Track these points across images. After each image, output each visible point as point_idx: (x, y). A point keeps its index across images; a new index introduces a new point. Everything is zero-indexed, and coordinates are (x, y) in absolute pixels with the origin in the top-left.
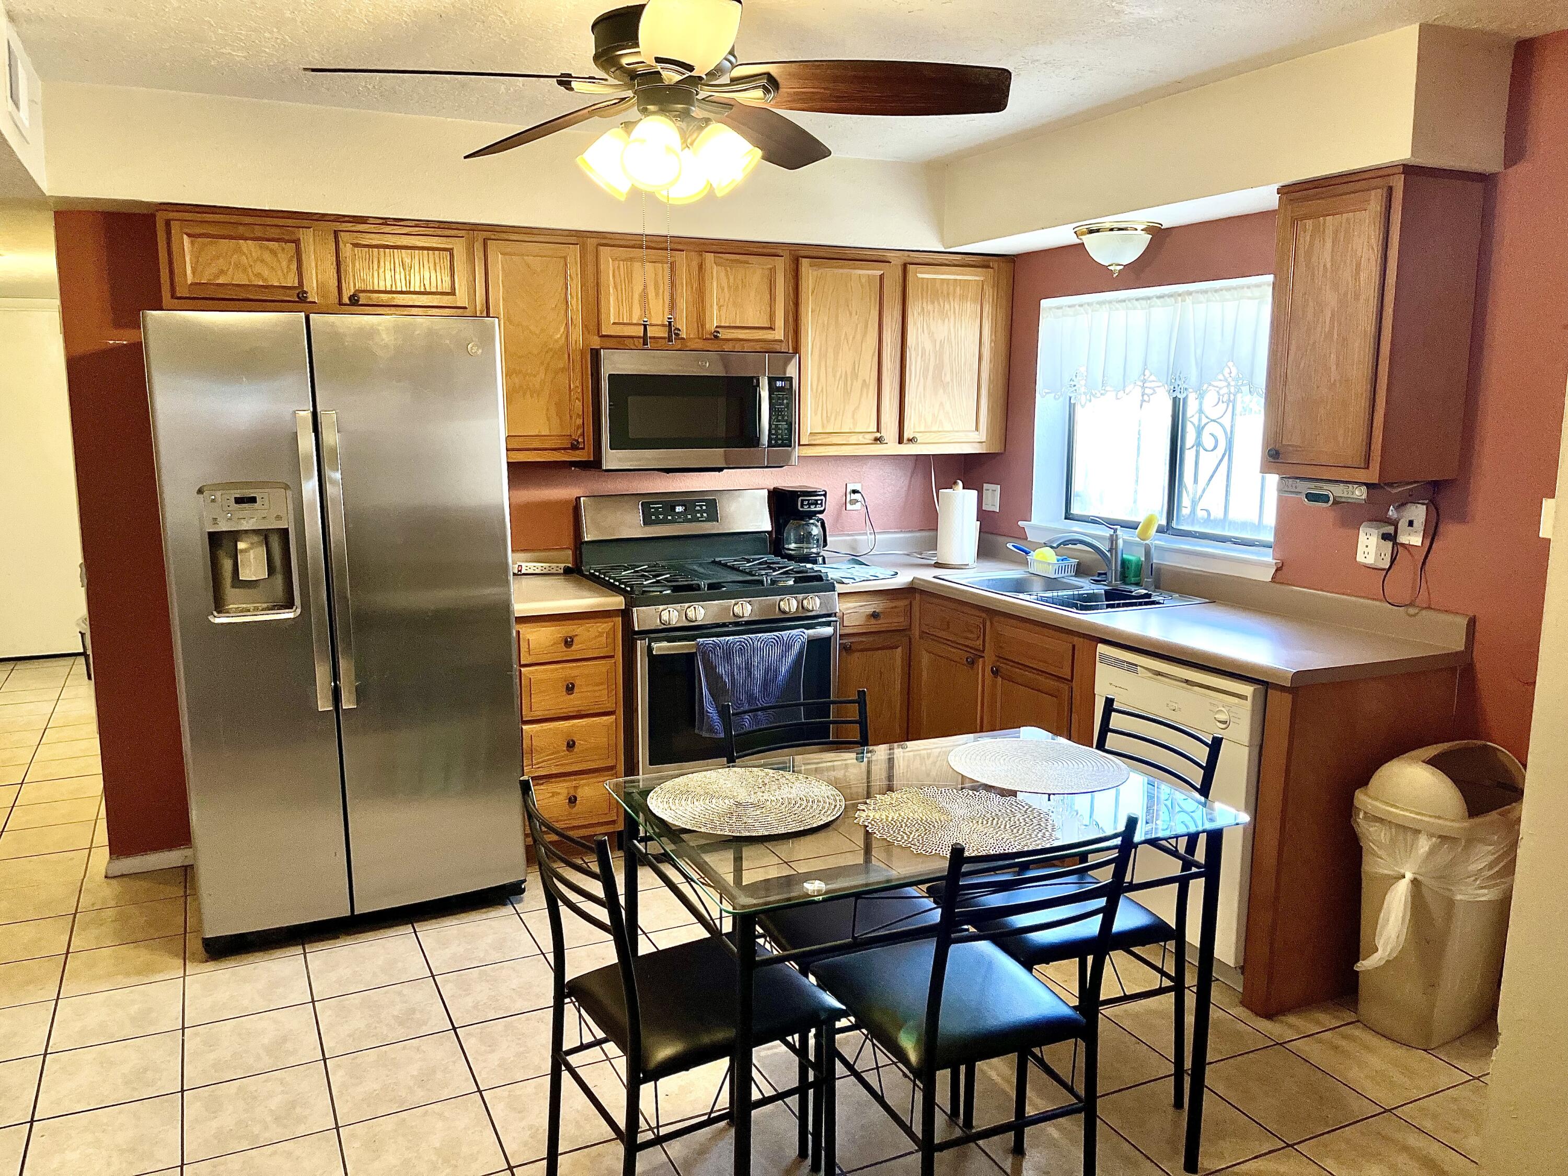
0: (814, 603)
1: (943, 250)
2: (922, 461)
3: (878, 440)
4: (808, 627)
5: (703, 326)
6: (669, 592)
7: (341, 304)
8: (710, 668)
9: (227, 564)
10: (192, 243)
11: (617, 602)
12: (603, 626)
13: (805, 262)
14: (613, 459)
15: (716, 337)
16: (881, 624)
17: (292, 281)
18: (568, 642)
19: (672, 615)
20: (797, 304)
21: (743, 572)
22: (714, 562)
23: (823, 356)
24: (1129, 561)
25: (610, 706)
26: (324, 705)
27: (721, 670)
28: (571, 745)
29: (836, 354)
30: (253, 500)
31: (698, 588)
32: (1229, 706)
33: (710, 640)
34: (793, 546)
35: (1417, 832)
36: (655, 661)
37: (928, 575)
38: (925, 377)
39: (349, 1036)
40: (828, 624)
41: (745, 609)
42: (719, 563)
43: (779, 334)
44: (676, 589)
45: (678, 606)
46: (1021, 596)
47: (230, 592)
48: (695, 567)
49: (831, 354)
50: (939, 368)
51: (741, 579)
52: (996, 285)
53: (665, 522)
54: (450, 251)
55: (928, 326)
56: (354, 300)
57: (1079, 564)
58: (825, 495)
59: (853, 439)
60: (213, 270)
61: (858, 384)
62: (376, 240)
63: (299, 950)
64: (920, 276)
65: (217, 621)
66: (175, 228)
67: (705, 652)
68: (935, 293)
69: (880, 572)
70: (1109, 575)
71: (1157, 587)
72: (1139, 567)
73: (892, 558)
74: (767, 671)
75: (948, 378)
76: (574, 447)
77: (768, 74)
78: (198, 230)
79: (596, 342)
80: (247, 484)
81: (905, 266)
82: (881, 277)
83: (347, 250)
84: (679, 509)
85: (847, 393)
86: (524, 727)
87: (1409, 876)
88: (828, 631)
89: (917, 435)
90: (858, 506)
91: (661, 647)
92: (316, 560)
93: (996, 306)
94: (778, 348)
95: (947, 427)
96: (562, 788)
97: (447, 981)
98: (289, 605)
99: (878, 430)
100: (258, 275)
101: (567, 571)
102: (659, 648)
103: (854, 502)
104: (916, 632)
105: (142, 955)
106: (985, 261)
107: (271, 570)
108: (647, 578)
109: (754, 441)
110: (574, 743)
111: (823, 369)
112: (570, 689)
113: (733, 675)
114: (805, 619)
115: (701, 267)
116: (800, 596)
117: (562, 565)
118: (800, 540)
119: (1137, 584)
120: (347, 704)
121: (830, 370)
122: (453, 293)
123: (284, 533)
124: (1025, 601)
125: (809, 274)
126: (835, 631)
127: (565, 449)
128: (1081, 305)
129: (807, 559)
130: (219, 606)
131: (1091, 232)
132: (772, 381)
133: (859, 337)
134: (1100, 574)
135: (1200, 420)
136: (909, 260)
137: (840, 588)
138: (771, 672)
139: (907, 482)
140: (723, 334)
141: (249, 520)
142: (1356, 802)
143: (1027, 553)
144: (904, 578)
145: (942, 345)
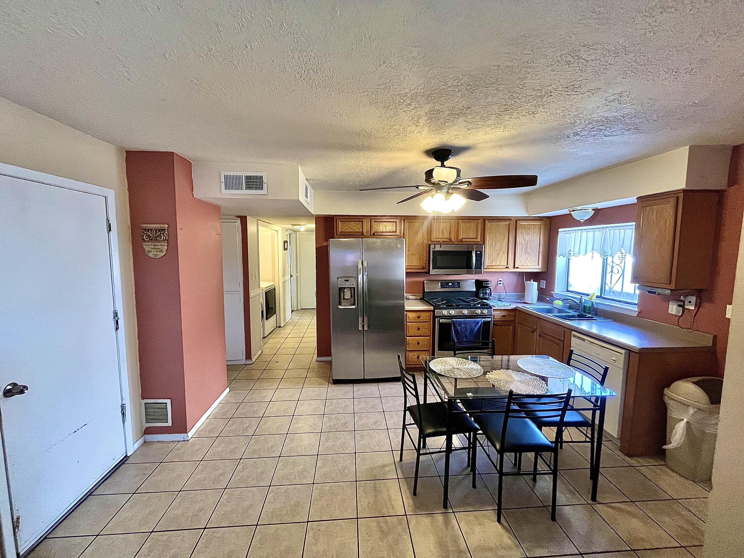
0: (485, 311)
1: (528, 216)
2: (521, 274)
3: (507, 267)
4: (483, 318)
5: (458, 238)
6: (445, 306)
7: (371, 235)
8: (455, 327)
9: (342, 294)
10: (341, 223)
11: (432, 308)
12: (428, 314)
13: (487, 221)
14: (432, 272)
15: (461, 241)
16: (507, 318)
17: (361, 230)
18: (419, 317)
19: (445, 312)
20: (484, 232)
21: (466, 302)
22: (459, 299)
23: (491, 245)
24: (586, 306)
25: (429, 334)
26: (360, 328)
27: (458, 328)
28: (418, 343)
29: (495, 244)
30: (348, 280)
31: (453, 306)
32: (616, 356)
33: (455, 320)
34: (481, 295)
35: (689, 406)
36: (441, 324)
37: (520, 306)
38: (522, 250)
39: (360, 408)
40: (489, 318)
41: (466, 312)
42: (460, 299)
43: (479, 240)
44: (447, 306)
45: (447, 310)
46: (549, 314)
47: (342, 300)
48: (454, 300)
49: (494, 244)
50: (526, 248)
51: (465, 304)
52: (545, 225)
53: (446, 287)
54: (396, 222)
55: (523, 237)
56: (374, 234)
57: (570, 306)
58: (491, 282)
59: (500, 267)
60: (345, 228)
61: (501, 253)
62: (379, 220)
63: (352, 385)
64: (521, 223)
65: (340, 307)
66: (338, 219)
67: (454, 323)
68: (525, 227)
69: (507, 304)
70: (579, 309)
71: (596, 314)
72: (590, 308)
73: (510, 300)
74: (471, 329)
75: (529, 251)
76: (423, 268)
77: (468, 181)
78: (342, 220)
79: (430, 243)
80: (347, 277)
81: (516, 221)
82: (509, 224)
83: (373, 223)
84: (450, 284)
85: (498, 255)
86: (407, 338)
87: (685, 420)
88: (490, 319)
89: (519, 266)
90: (501, 285)
91: (441, 321)
92: (360, 294)
93: (544, 230)
94: (479, 243)
95: (529, 264)
96: (416, 354)
97: (383, 399)
98: (354, 305)
99: (507, 264)
100: (353, 230)
101: (421, 299)
102: (442, 321)
103: (500, 284)
104: (517, 321)
105: (320, 380)
106: (540, 219)
107: (351, 296)
108: (440, 302)
109: (471, 268)
110: (419, 343)
111: (491, 248)
112: (419, 329)
113: (461, 330)
114: (482, 316)
115: (458, 224)
116: (482, 310)
117: (419, 297)
118: (483, 293)
119: (589, 313)
120: (366, 328)
121: (493, 248)
122: (396, 232)
123: (354, 288)
124: (550, 316)
125: (488, 224)
126: (492, 319)
127: (421, 269)
128: (572, 231)
129: (485, 299)
130: (340, 304)
131: (574, 211)
132: (476, 252)
133: (502, 240)
134: (576, 309)
135: (613, 265)
136: (517, 219)
137: (493, 308)
138: (472, 330)
139: (516, 279)
140: (463, 240)
141: (347, 285)
142: (665, 393)
143: (553, 301)
144: (513, 306)
145: (527, 242)
